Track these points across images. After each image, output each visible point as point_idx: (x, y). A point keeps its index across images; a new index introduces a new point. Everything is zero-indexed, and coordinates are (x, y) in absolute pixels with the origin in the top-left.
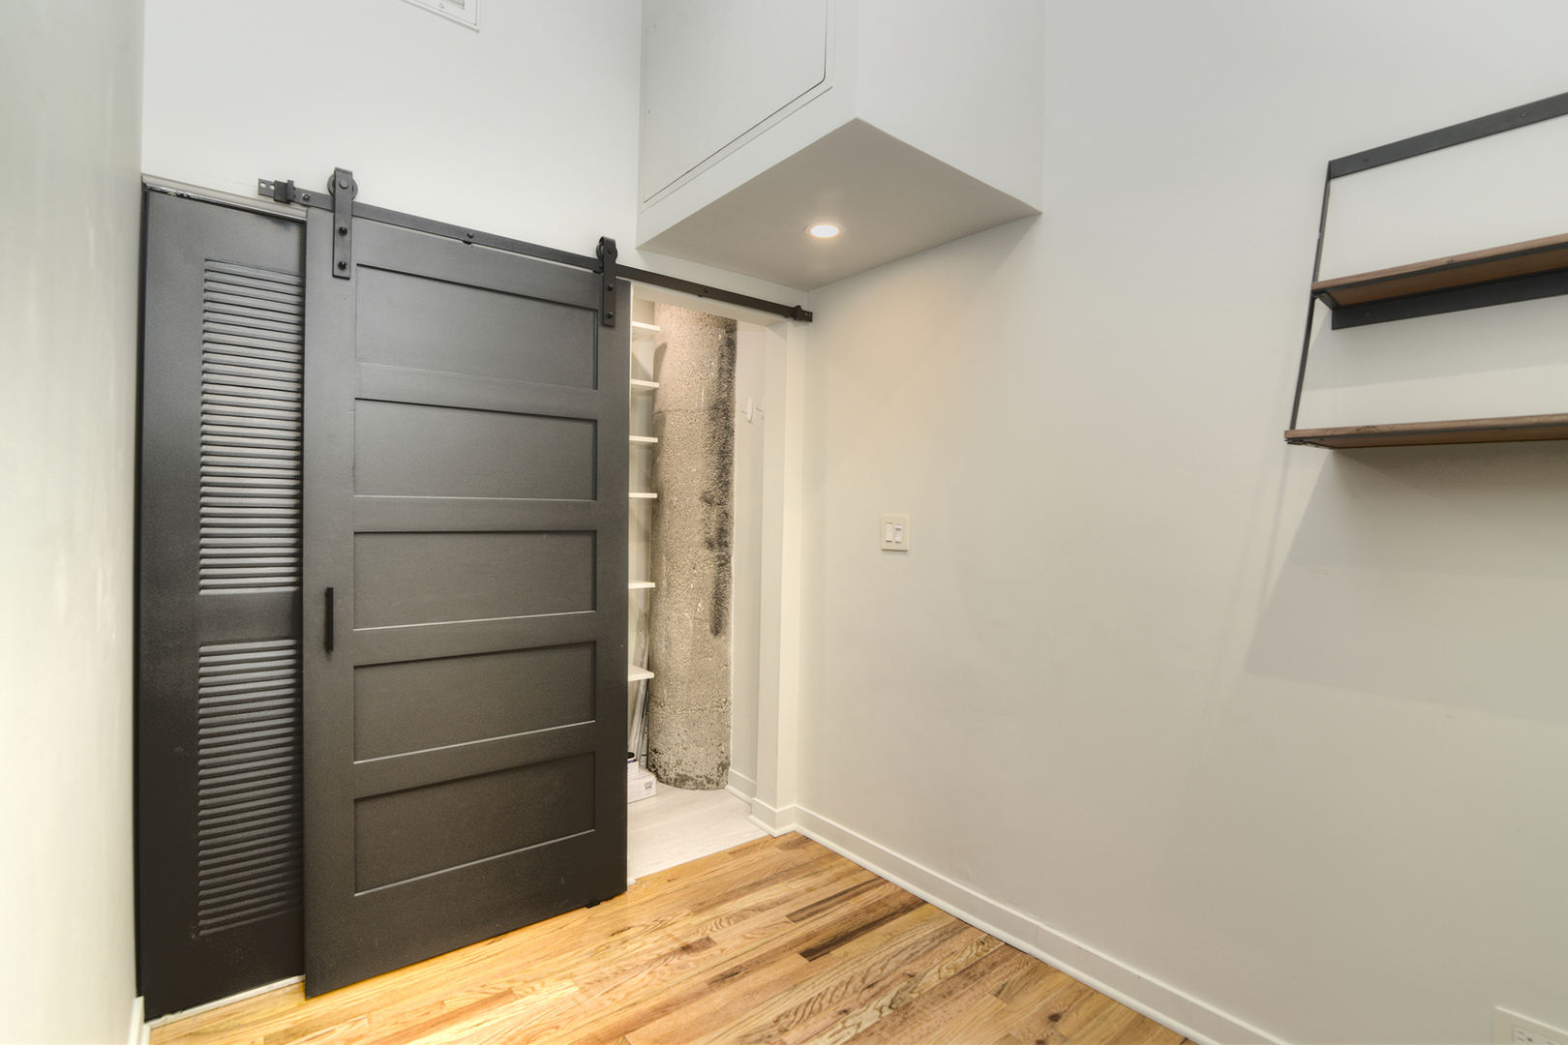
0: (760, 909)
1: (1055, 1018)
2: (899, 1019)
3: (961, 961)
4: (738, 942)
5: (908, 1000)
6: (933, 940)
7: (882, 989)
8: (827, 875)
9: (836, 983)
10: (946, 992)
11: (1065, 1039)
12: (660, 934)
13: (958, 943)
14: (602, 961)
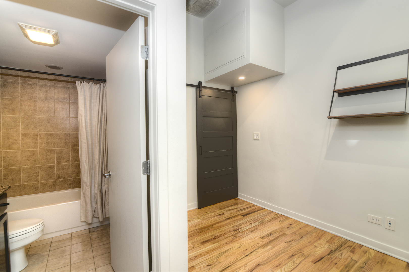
0: (232, 209)
1: (291, 225)
2: (261, 224)
3: (273, 217)
4: (229, 214)
5: (263, 222)
6: (267, 214)
7: (258, 220)
8: (244, 204)
9: (249, 219)
10: (270, 221)
11: (293, 227)
12: (214, 213)
13: (272, 214)
14: (205, 216)
